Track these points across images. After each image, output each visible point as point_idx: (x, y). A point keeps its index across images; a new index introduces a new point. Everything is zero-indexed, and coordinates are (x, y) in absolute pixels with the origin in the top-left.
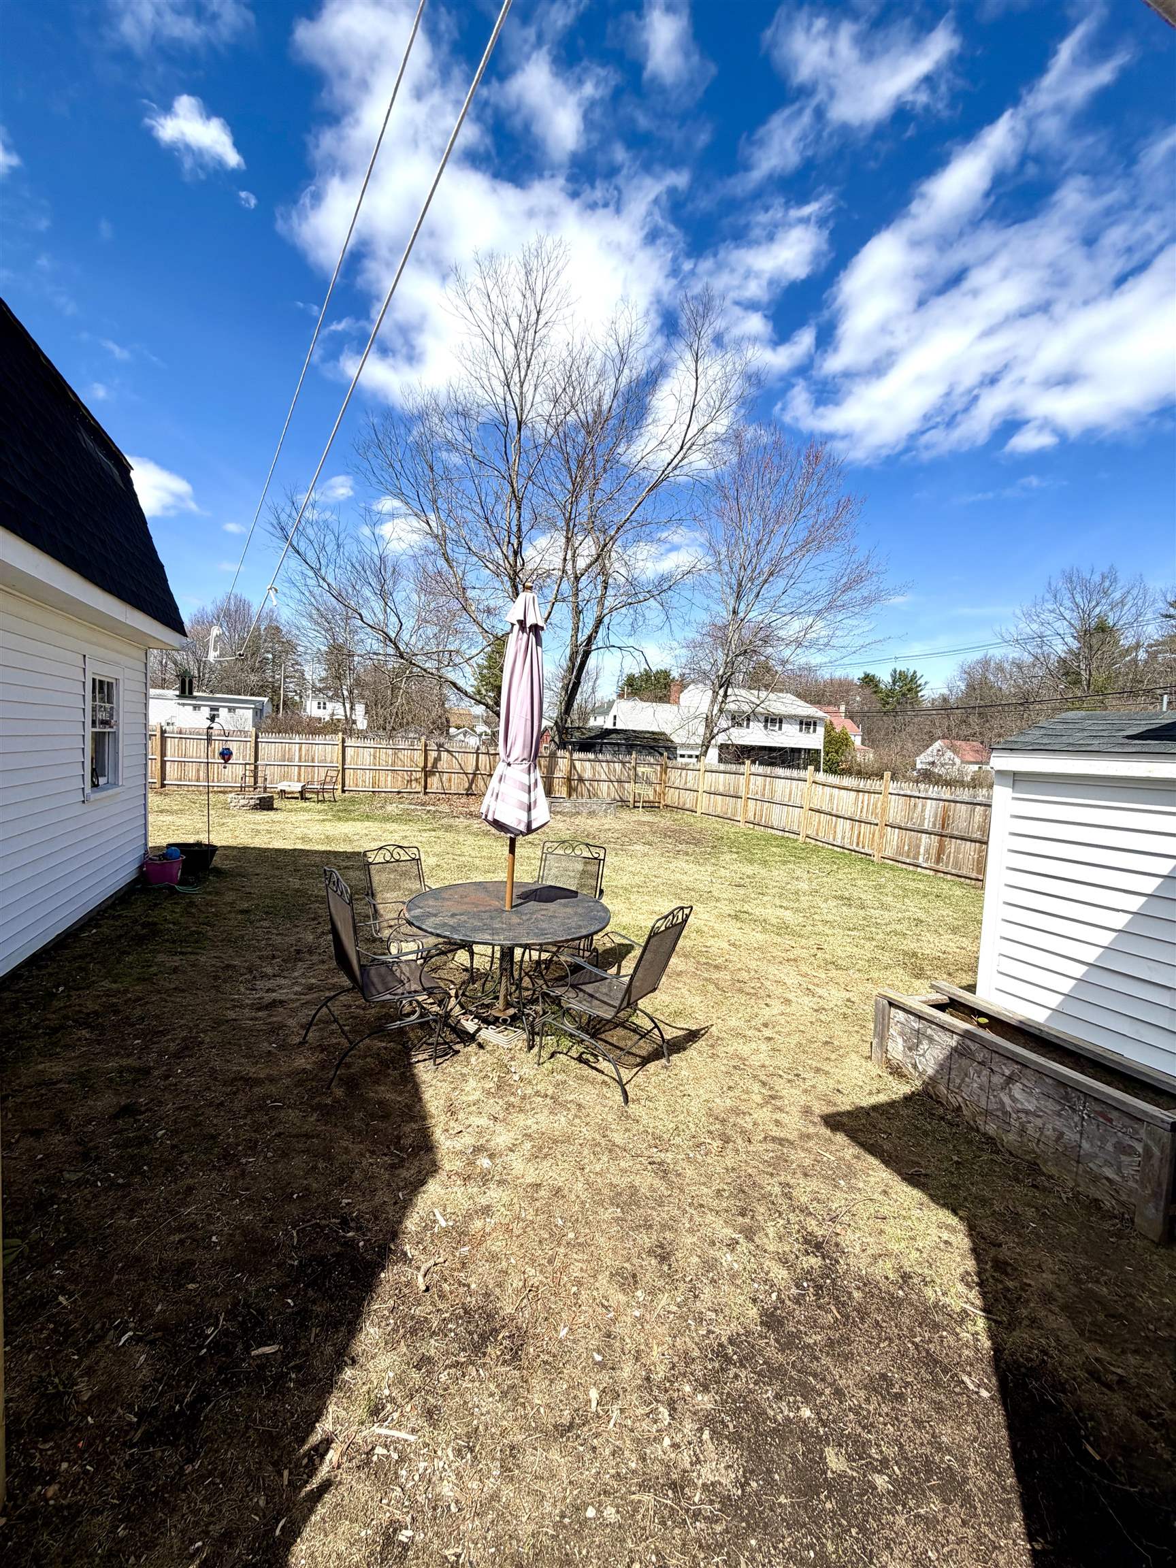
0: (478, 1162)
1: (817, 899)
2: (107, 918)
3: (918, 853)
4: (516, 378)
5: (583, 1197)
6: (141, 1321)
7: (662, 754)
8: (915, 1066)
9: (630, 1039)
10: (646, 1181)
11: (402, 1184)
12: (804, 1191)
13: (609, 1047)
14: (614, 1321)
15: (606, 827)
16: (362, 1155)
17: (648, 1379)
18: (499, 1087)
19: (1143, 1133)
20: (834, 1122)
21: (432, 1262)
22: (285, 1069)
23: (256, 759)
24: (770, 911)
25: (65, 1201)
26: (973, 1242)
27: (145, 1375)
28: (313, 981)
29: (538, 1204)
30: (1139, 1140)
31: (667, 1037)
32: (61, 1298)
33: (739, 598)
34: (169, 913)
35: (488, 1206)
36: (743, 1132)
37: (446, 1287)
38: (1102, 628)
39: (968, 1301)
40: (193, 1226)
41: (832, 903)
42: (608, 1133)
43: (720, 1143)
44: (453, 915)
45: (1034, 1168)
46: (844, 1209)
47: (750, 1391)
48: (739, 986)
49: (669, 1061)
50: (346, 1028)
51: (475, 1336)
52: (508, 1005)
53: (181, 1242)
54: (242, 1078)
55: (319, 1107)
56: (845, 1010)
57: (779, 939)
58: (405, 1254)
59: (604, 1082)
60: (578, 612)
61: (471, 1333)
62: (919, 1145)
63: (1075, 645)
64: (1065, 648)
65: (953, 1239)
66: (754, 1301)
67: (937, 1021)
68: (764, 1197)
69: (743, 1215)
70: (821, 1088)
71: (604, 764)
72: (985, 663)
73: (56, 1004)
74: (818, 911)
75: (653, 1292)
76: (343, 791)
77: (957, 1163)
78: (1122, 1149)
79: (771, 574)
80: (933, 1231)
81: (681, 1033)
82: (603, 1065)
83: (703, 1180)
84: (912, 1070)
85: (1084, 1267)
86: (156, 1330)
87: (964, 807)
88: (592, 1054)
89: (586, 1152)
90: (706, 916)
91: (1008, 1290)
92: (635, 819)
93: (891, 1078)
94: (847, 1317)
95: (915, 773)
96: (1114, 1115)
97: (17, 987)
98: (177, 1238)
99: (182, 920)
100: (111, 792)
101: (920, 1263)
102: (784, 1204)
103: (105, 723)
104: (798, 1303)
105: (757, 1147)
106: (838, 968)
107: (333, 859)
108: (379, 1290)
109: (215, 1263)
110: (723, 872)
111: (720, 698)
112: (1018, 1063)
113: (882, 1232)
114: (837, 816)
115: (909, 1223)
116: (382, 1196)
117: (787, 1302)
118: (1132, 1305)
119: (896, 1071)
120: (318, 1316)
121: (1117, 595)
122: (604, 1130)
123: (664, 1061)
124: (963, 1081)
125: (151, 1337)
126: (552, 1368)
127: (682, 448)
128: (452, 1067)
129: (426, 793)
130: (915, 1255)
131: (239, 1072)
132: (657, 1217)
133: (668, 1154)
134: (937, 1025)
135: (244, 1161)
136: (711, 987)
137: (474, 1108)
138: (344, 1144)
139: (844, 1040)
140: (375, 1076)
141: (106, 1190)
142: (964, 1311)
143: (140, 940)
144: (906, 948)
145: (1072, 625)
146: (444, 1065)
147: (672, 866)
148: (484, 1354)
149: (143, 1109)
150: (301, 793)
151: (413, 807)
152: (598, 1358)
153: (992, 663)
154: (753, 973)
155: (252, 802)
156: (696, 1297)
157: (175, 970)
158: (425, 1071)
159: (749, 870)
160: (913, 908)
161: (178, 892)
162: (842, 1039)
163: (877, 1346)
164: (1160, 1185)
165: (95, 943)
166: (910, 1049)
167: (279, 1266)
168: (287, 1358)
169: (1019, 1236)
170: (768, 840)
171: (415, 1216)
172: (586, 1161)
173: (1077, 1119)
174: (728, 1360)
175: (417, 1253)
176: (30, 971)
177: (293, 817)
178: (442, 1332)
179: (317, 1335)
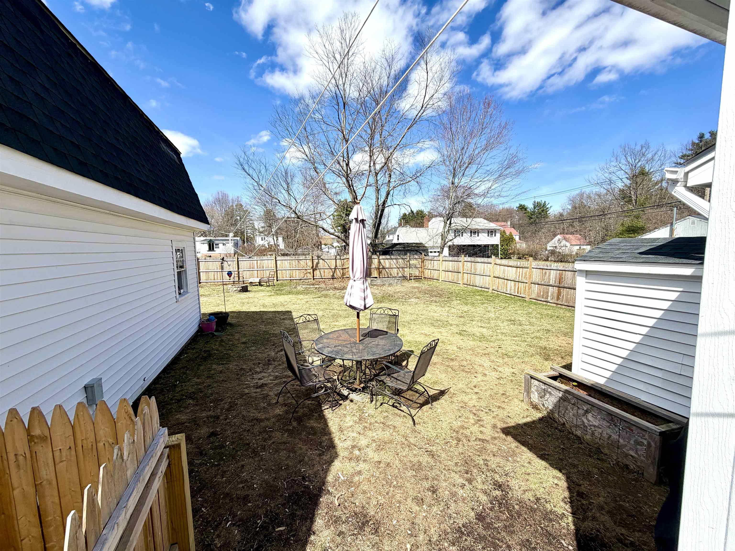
0: (354, 452)
1: (499, 321)
2: (189, 349)
3: (548, 296)
4: (341, 82)
5: (399, 467)
6: (233, 517)
7: (421, 253)
8: (543, 405)
9: (414, 395)
10: (425, 459)
11: (324, 462)
12: (493, 462)
13: (405, 400)
14: (415, 517)
15: (398, 290)
16: (307, 450)
17: (430, 541)
18: (360, 420)
19: (647, 436)
20: (507, 431)
21: (340, 494)
22: (271, 415)
23: (238, 269)
24: (476, 329)
25: (197, 471)
26: (568, 484)
27: (238, 538)
28: (277, 374)
29: (380, 470)
30: (645, 439)
31: (430, 394)
32: (203, 509)
33: (454, 176)
34: (214, 346)
35: (360, 471)
36: (466, 437)
37: (346, 504)
38: (643, 173)
39: (565, 509)
40: (246, 481)
41: (506, 323)
42: (407, 438)
43: (455, 442)
44: (335, 346)
45: (598, 451)
46: (511, 470)
47: (472, 546)
48: (462, 368)
49: (432, 405)
50: (294, 395)
51: (360, 524)
52: (361, 382)
53: (243, 487)
54: (255, 419)
55: (288, 430)
56: (511, 378)
57: (481, 344)
58: (329, 491)
59: (404, 416)
60: (378, 191)
61: (358, 522)
62: (545, 441)
63: (628, 182)
64: (623, 184)
65: (559, 483)
66: (473, 509)
67: (552, 385)
68: (476, 465)
69: (467, 473)
70: (501, 416)
71: (394, 260)
72: (581, 195)
73: (178, 389)
74: (499, 328)
75: (430, 506)
76: (277, 280)
77: (563, 449)
78: (637, 443)
79: (470, 164)
80: (551, 479)
81: (437, 392)
82: (404, 408)
83: (449, 458)
84: (542, 407)
85: (619, 494)
86: (240, 521)
87: (570, 273)
88: (398, 403)
89: (399, 447)
90: (446, 334)
91: (583, 504)
92: (411, 285)
93: (533, 410)
94: (512, 516)
95: (547, 252)
96: (634, 428)
97: (160, 382)
98: (241, 486)
99: (220, 349)
100: (186, 296)
101: (544, 493)
102: (485, 468)
103: (182, 267)
104: (491, 510)
105: (472, 443)
106: (509, 357)
107: (277, 315)
108: (320, 505)
109: (257, 495)
110: (453, 310)
111: (448, 225)
112: (590, 404)
113: (528, 480)
114: (507, 280)
115: (540, 476)
116: (317, 467)
117: (487, 510)
118: (639, 511)
119: (535, 407)
120: (298, 516)
121: (650, 156)
122: (406, 437)
123: (430, 405)
124: (565, 412)
125: (238, 524)
126: (391, 536)
127: (422, 107)
128: (339, 411)
129: (314, 279)
130: (542, 490)
131: (254, 416)
132: (431, 474)
133: (434, 447)
134: (553, 387)
135: (261, 454)
136: (450, 370)
137: (350, 429)
138: (300, 446)
139: (511, 392)
140: (309, 416)
141: (211, 467)
142: (563, 514)
143: (205, 359)
144: (541, 345)
145: (626, 173)
146: (336, 410)
147: (429, 309)
148: (364, 530)
149: (219, 433)
150: (259, 283)
151: (309, 286)
152: (409, 532)
153: (585, 195)
154: (468, 362)
155: (239, 289)
156: (448, 508)
157: (221, 372)
158: (328, 413)
159: (466, 308)
160: (545, 324)
161: (216, 335)
162: (510, 392)
163: (525, 528)
164: (654, 459)
165: (187, 361)
166: (541, 397)
167: (281, 496)
168: (289, 532)
169: (590, 481)
170: (474, 293)
171: (331, 475)
172: (399, 451)
173: (617, 429)
174: (462, 533)
175: (333, 490)
176: (164, 375)
177: (258, 295)
178: (347, 522)
179: (299, 523)
